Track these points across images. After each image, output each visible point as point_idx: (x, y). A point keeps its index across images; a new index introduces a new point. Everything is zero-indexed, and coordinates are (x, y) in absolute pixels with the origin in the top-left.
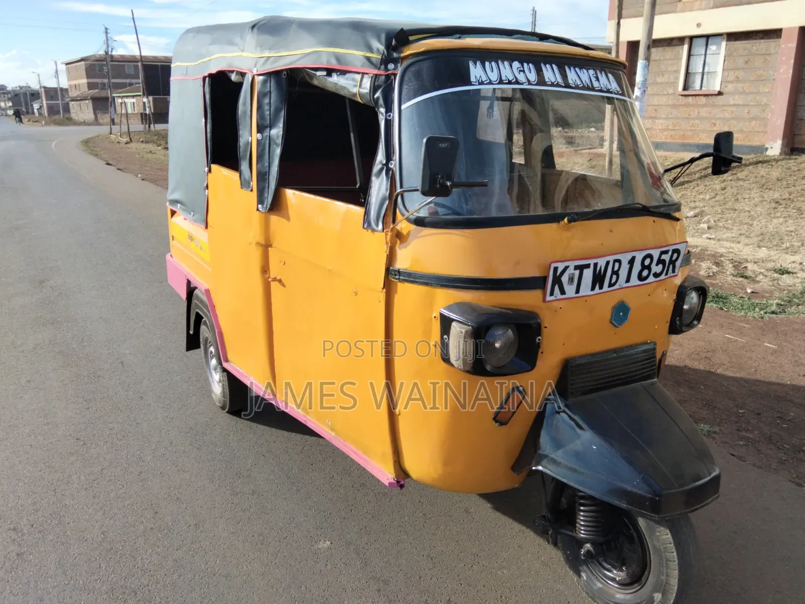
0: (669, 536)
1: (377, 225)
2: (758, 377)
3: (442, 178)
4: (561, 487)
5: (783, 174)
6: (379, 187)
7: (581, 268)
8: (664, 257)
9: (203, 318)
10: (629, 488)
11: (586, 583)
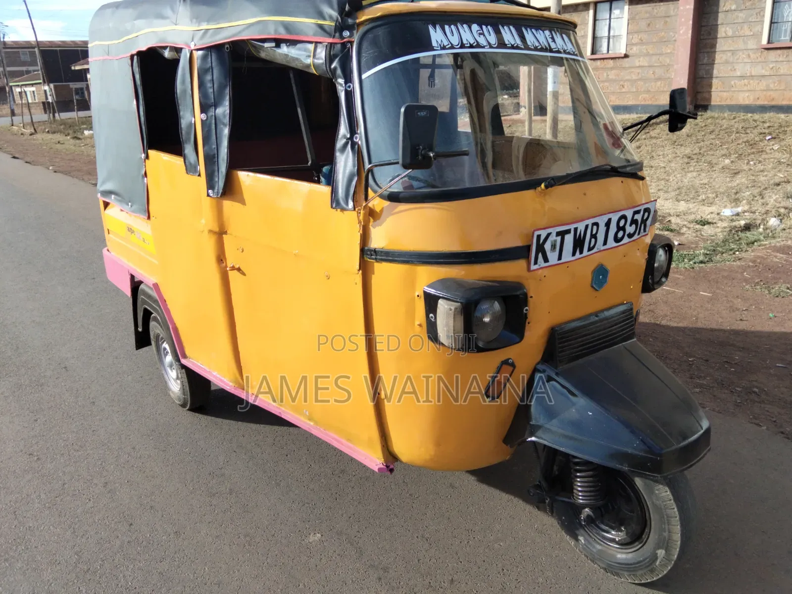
0: (669, 493)
1: (347, 204)
2: (700, 325)
3: (424, 149)
5: (691, 131)
6: (345, 163)
7: (562, 234)
8: (636, 217)
9: (152, 313)
10: (630, 451)
11: (585, 547)
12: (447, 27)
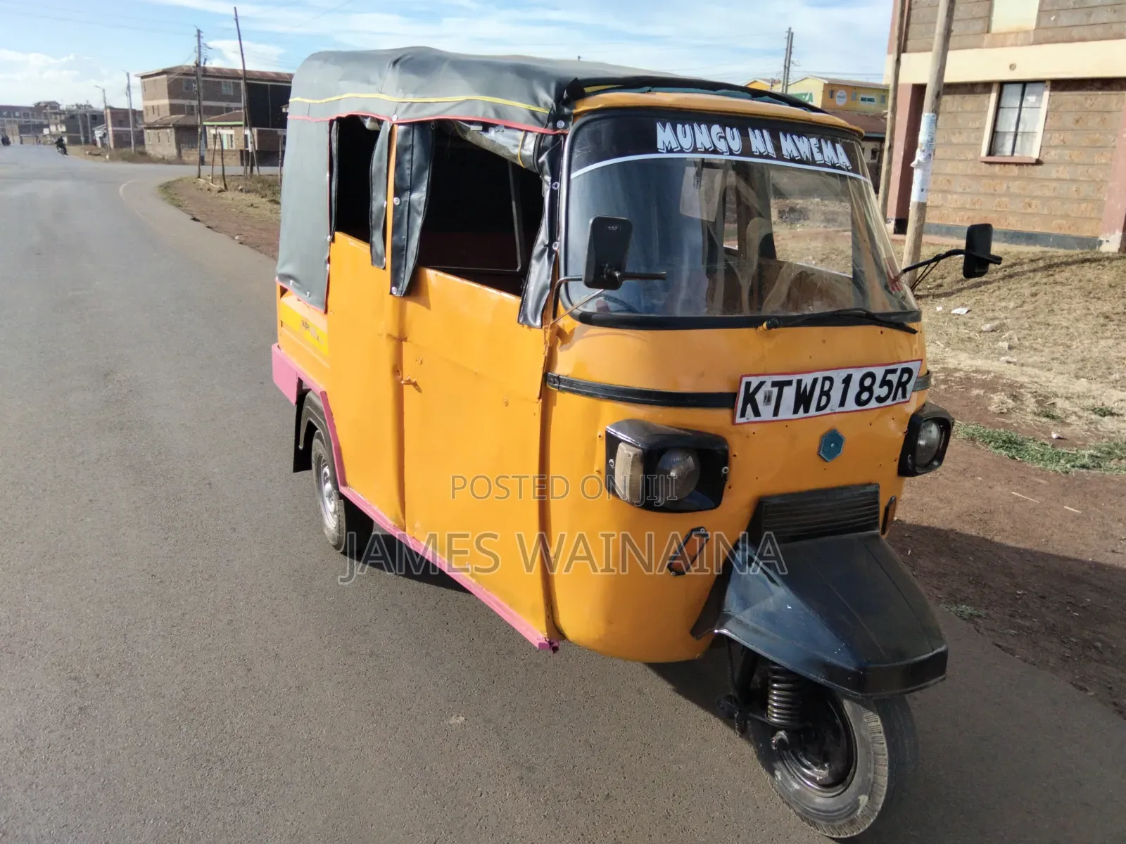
0: (879, 723)
1: (535, 320)
2: (1050, 550)
3: (610, 267)
4: (753, 659)
5: (1117, 280)
6: (539, 273)
7: (780, 385)
8: (889, 377)
9: (317, 429)
10: (829, 659)
11: (781, 784)
12: (679, 127)
